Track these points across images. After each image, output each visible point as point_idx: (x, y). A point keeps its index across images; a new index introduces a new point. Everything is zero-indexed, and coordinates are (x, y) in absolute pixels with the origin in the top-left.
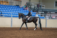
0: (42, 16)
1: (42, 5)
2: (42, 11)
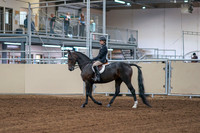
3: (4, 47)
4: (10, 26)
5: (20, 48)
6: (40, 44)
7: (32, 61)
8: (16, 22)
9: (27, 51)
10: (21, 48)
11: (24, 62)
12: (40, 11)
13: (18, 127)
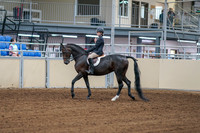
0: (31, 47)
1: (31, 10)
2: (33, 33)
3: (139, 41)
4: (145, 21)
5: (154, 43)
6: (175, 40)
7: (167, 56)
8: (152, 17)
9: (162, 46)
10: (156, 43)
11: (159, 57)
12: (176, 6)
13: (152, 122)
